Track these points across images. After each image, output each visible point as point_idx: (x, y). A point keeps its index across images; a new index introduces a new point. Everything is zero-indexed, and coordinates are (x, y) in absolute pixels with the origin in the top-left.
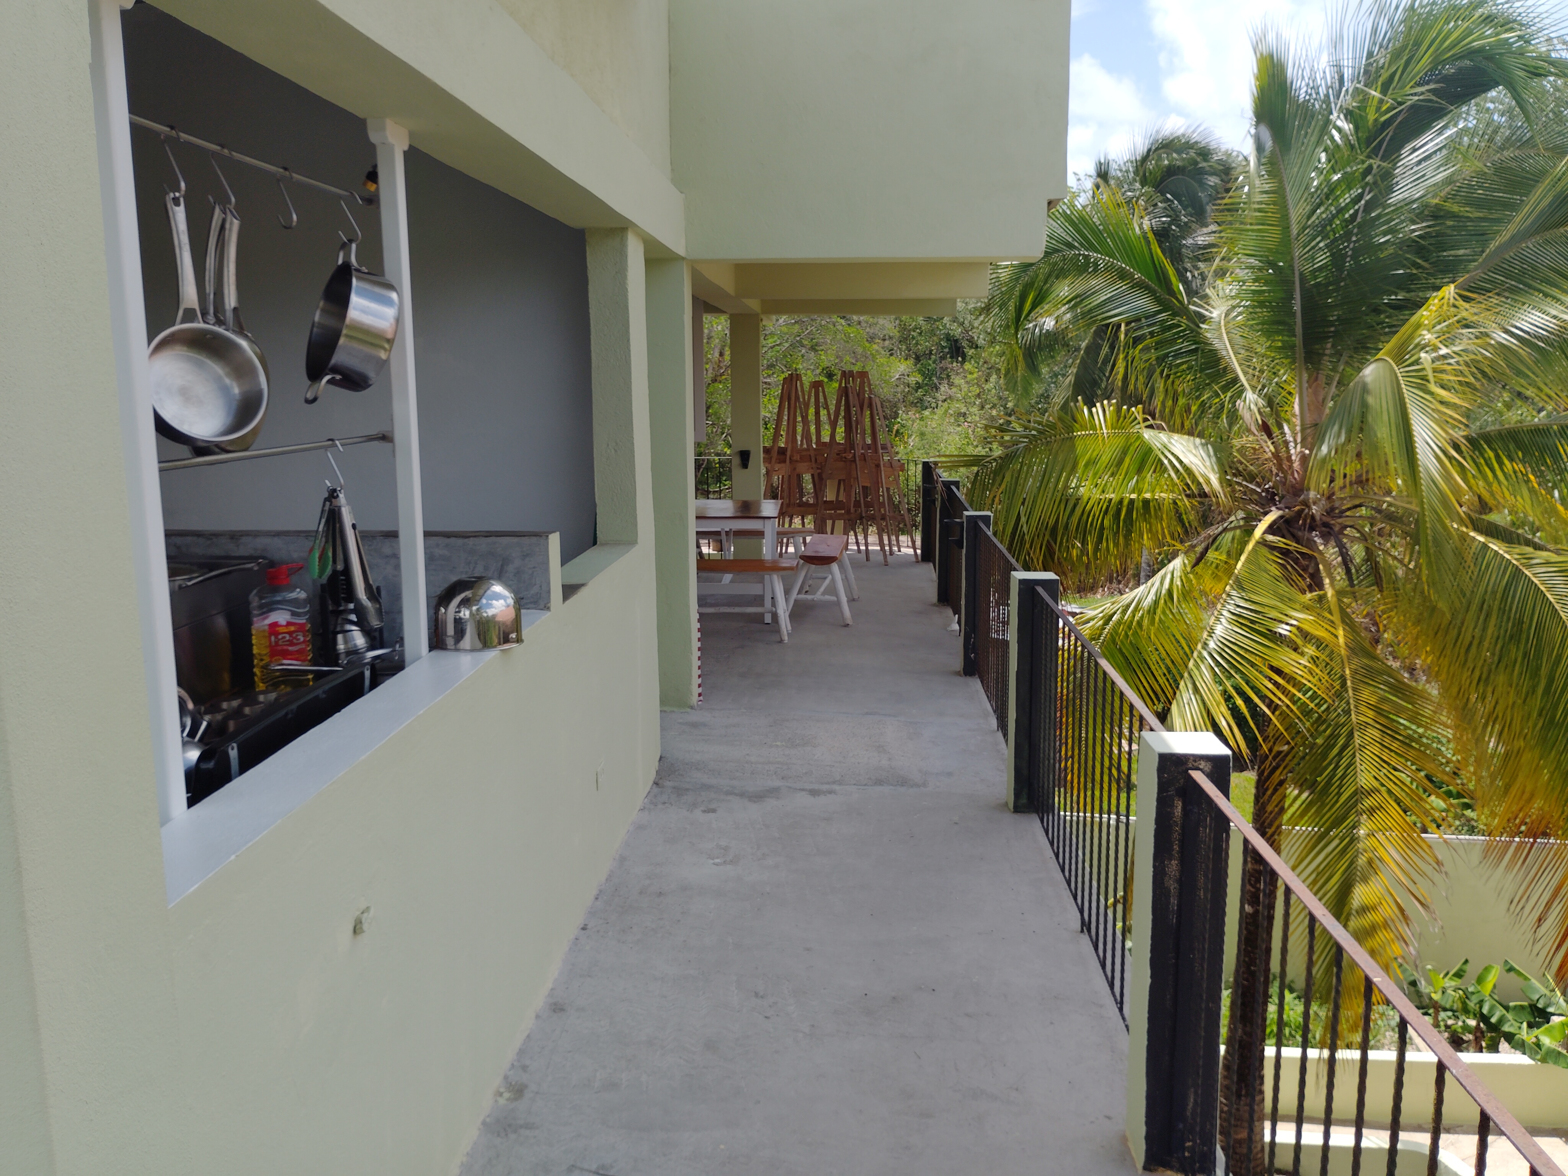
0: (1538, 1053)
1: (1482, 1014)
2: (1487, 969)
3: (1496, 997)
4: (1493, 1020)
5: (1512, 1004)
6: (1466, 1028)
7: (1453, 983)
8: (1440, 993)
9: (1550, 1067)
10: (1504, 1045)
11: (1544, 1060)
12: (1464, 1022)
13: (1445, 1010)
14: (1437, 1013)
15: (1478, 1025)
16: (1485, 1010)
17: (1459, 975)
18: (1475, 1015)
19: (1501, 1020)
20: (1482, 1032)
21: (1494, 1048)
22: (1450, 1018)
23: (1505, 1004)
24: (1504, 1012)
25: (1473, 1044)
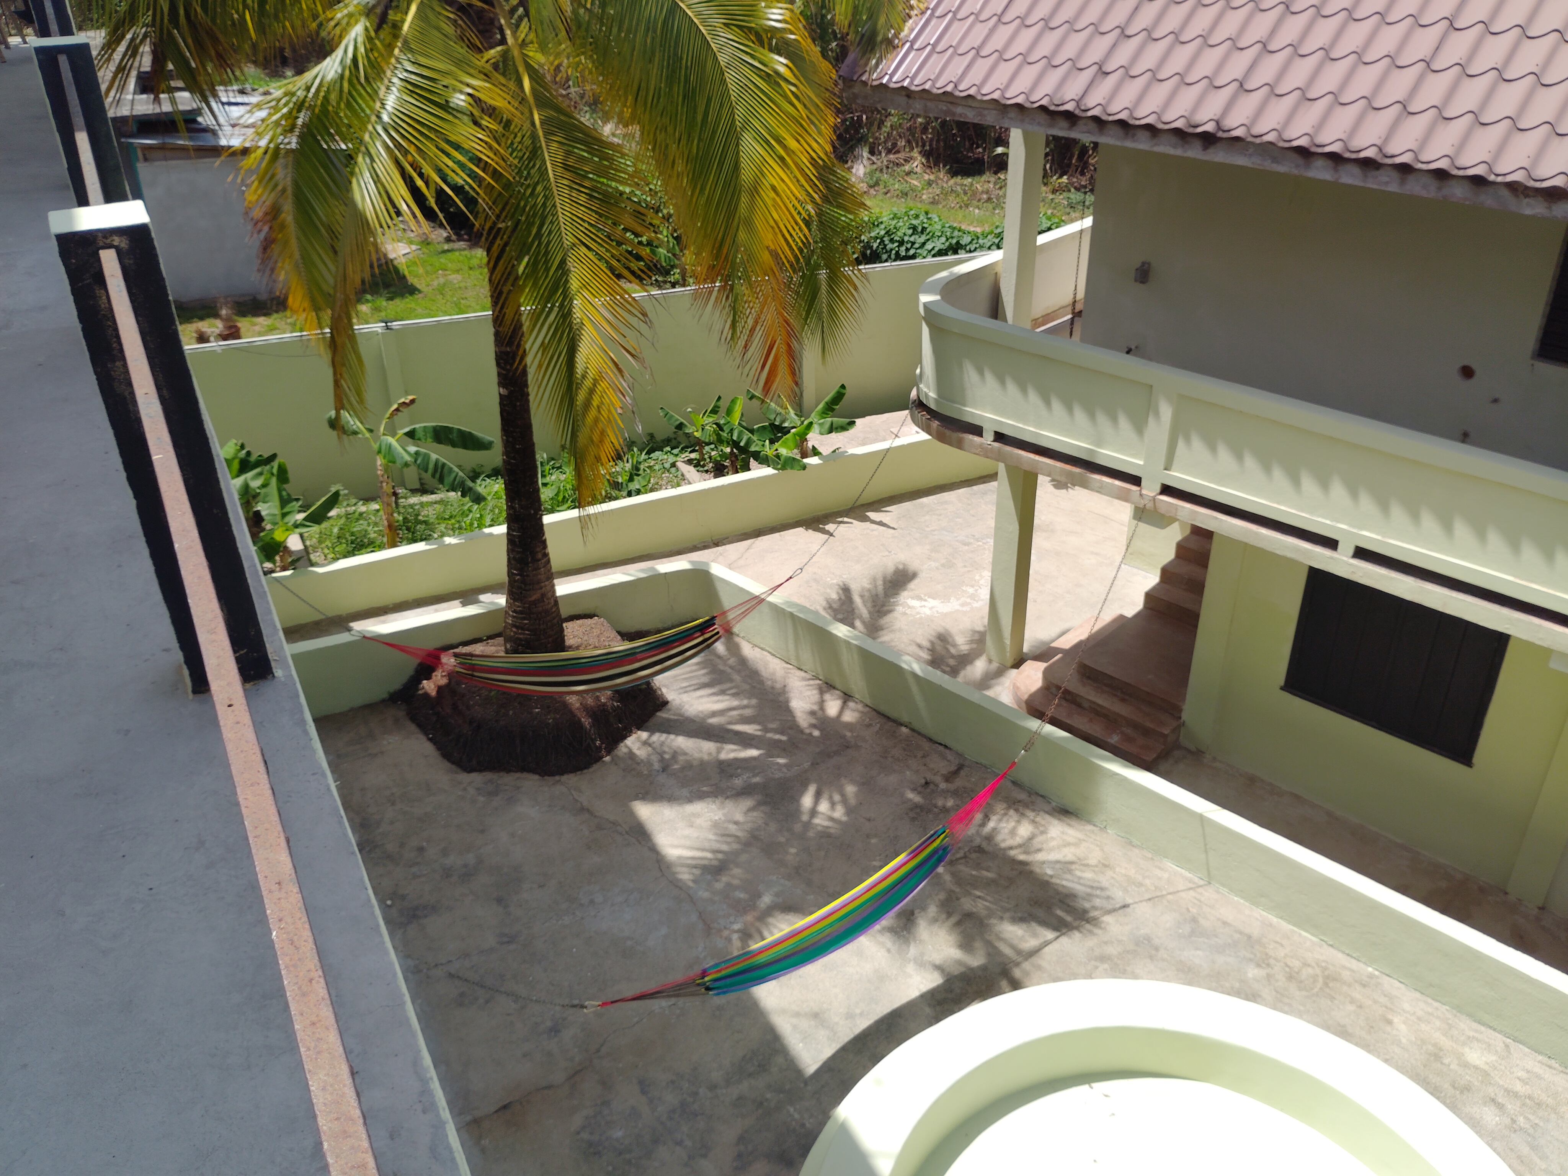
0: (778, 464)
1: (734, 441)
2: (733, 401)
3: (744, 424)
4: (742, 444)
5: (755, 427)
6: (724, 456)
7: (711, 420)
8: (700, 430)
9: (789, 472)
10: (753, 463)
11: (783, 468)
12: (722, 451)
13: (708, 444)
14: (702, 448)
15: (732, 450)
16: (735, 438)
17: (714, 411)
18: (728, 443)
19: (749, 442)
20: (736, 456)
21: (746, 468)
22: (712, 450)
23: (750, 428)
24: (750, 435)
25: (730, 468)
